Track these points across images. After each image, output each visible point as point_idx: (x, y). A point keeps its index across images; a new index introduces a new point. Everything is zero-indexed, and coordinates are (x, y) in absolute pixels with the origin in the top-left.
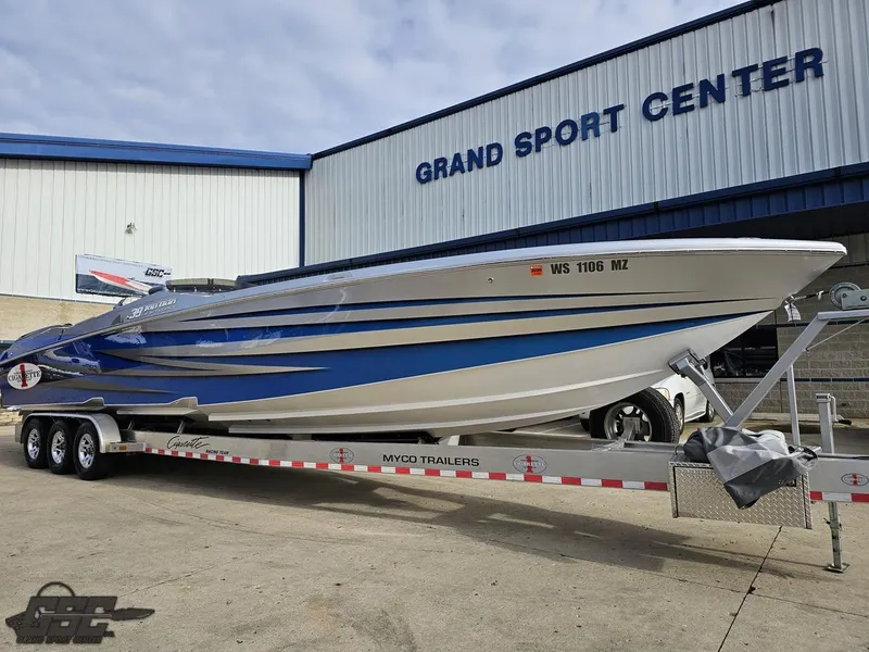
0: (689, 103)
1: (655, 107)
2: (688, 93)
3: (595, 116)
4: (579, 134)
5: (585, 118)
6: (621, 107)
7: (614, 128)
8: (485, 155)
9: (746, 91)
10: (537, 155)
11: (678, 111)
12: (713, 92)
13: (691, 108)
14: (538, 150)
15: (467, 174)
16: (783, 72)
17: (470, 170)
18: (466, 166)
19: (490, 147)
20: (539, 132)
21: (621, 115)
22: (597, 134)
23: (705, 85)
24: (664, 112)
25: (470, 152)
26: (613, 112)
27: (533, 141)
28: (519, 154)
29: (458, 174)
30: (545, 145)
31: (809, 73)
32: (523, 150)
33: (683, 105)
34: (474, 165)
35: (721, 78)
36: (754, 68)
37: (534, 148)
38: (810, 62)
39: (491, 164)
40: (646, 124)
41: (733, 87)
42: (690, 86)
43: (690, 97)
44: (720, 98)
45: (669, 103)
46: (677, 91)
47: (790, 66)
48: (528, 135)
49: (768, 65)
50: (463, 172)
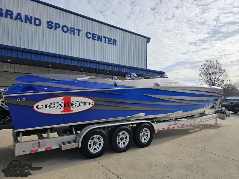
0: (95, 38)
1: (89, 35)
2: (95, 36)
3: (74, 29)
4: (69, 32)
5: (71, 28)
6: (81, 31)
7: (79, 35)
8: (33, 20)
9: (105, 42)
10: (55, 31)
11: (93, 39)
12: (100, 38)
13: (96, 40)
14: (56, 29)
15: (23, 23)
16: (111, 41)
17: (26, 22)
18: (24, 20)
19: (36, 19)
20: (56, 24)
21: (80, 32)
22: (74, 34)
23: (98, 36)
24: (90, 37)
25: (26, 16)
26: (79, 31)
27: (54, 25)
28: (48, 27)
29: (19, 21)
30: (57, 29)
31: (114, 44)
32: (50, 26)
33: (94, 38)
34: (28, 21)
35: (101, 36)
36: (107, 38)
37: (54, 28)
38: (115, 42)
39: (35, 24)
40: (86, 38)
41: (103, 39)
42: (96, 35)
43: (95, 37)
44: (101, 41)
45: (91, 36)
46: (93, 34)
47: (112, 41)
48: (52, 23)
49: (109, 39)
50: (22, 21)
